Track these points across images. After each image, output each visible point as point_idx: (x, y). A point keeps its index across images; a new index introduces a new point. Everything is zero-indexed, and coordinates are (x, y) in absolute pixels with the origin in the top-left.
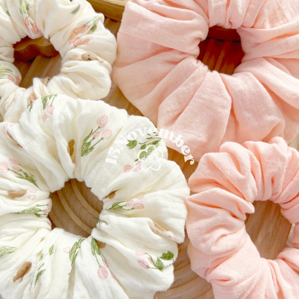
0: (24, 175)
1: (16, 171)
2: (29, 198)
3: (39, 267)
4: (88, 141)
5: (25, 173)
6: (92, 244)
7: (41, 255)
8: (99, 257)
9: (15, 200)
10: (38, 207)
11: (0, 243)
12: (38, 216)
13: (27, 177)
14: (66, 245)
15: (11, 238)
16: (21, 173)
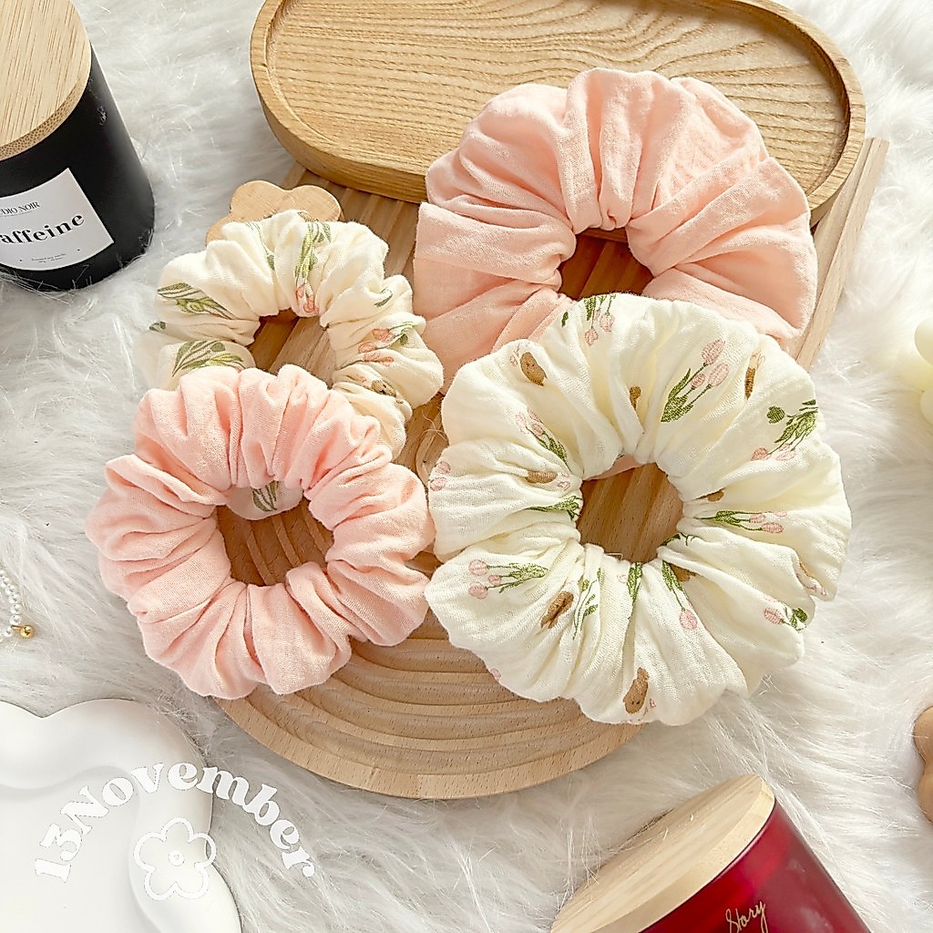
0: (548, 443)
1: (537, 433)
2: (558, 485)
3: (587, 600)
4: (680, 395)
5: (551, 440)
6: (665, 572)
7: (584, 585)
8: (680, 594)
9: (534, 486)
10: (575, 501)
11: (522, 560)
12: (572, 517)
13: (552, 447)
14: (618, 570)
15: (539, 553)
16: (544, 438)
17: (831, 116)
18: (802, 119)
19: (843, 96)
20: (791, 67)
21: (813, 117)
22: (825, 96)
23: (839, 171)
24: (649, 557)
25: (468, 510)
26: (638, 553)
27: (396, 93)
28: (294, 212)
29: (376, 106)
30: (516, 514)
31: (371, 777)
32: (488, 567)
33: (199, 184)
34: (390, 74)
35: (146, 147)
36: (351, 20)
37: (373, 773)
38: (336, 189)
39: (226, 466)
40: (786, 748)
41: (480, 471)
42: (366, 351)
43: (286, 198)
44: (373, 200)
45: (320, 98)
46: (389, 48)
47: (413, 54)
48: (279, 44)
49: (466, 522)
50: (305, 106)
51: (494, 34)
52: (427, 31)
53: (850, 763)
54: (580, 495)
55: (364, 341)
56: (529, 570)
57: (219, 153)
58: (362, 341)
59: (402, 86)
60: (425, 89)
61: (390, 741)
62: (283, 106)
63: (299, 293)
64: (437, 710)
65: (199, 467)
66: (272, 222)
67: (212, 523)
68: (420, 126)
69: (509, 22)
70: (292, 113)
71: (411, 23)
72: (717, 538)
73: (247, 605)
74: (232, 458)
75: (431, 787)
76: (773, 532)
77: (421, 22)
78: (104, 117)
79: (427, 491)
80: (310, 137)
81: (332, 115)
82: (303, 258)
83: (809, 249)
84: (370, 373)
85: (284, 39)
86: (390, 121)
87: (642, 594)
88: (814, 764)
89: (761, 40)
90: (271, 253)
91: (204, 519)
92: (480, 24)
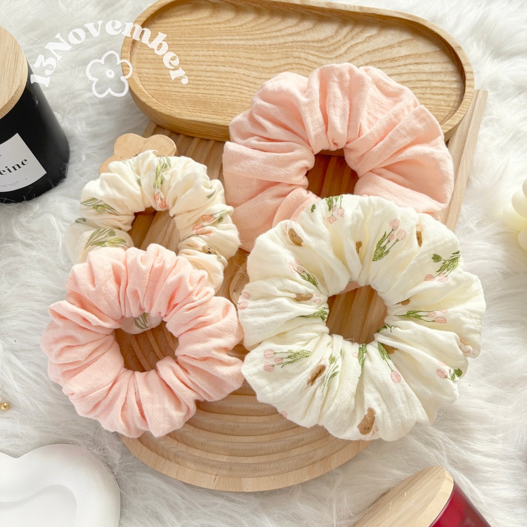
0: (307, 277)
1: (300, 272)
2: (314, 302)
3: (333, 369)
4: (382, 245)
5: (308, 275)
6: (379, 349)
7: (332, 360)
8: (390, 362)
9: (300, 303)
10: (325, 310)
11: (295, 348)
12: (323, 319)
13: (309, 279)
14: (352, 349)
15: (305, 342)
16: (305, 275)
17: (454, 79)
18: (439, 81)
19: (460, 67)
20: (429, 53)
21: (445, 80)
22: (450, 67)
23: (461, 110)
24: (369, 340)
25: (262, 320)
26: (363, 338)
27: (206, 79)
28: (150, 151)
29: (195, 86)
30: (290, 321)
31: (214, 481)
32: (275, 353)
33: (95, 136)
34: (202, 68)
35: (63, 117)
36: (178, 38)
37: (215, 479)
38: (174, 136)
39: (118, 304)
40: (457, 447)
41: (268, 297)
42: (197, 229)
43: (145, 142)
44: (195, 141)
45: (162, 84)
46: (201, 53)
47: (214, 56)
48: (137, 54)
49: (261, 327)
50: (154, 88)
51: (261, 42)
52: (222, 42)
53: (495, 453)
54: (326, 306)
55: (197, 223)
56: (300, 353)
57: (106, 117)
58: (194, 223)
59: (209, 74)
60: (223, 75)
61: (224, 459)
62: (141, 89)
63: (156, 198)
64: (251, 439)
65: (102, 305)
66: (138, 159)
67: (112, 338)
68: (221, 97)
69: (269, 35)
70: (147, 93)
71: (212, 38)
72: (408, 327)
73: (135, 384)
74: (122, 298)
75: (250, 484)
76: (441, 323)
77: (219, 38)
78: (37, 103)
79: (237, 310)
80: (158, 106)
81: (170, 93)
82: (157, 178)
83: (447, 156)
84: (200, 242)
85: (140, 51)
86: (204, 95)
87: (367, 363)
88: (474, 455)
89: (412, 38)
90: (138, 177)
91: (107, 335)
92: (253, 37)
